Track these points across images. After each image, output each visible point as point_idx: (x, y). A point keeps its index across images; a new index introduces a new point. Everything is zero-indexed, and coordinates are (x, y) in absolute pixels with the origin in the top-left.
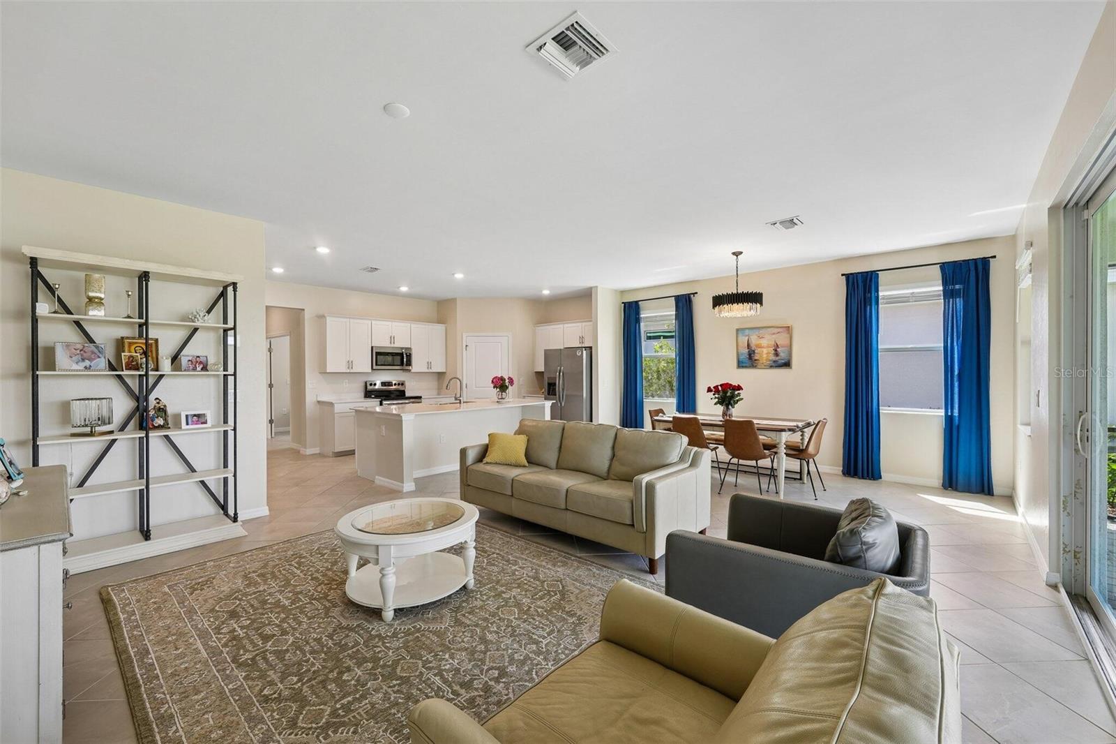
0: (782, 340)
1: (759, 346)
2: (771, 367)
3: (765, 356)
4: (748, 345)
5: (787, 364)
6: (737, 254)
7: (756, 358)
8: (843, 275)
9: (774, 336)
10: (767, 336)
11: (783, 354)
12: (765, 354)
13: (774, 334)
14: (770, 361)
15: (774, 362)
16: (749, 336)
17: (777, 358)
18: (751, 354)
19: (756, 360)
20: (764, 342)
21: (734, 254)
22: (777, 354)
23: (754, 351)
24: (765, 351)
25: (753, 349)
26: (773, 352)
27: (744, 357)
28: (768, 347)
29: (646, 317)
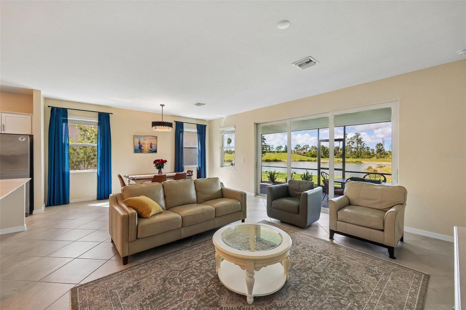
0: (153, 141)
1: (144, 144)
2: (149, 152)
3: (146, 148)
4: (139, 143)
5: (155, 151)
6: (162, 105)
7: (143, 148)
8: (174, 121)
9: (151, 140)
10: (148, 140)
11: (154, 148)
12: (146, 147)
13: (150, 139)
14: (149, 150)
15: (150, 150)
16: (139, 138)
17: (151, 149)
18: (140, 146)
19: (142, 149)
20: (146, 142)
21: (161, 105)
22: (151, 147)
23: (142, 145)
24: (147, 146)
25: (141, 145)
26: (150, 146)
27: (137, 148)
28: (148, 144)
29: (72, 120)
